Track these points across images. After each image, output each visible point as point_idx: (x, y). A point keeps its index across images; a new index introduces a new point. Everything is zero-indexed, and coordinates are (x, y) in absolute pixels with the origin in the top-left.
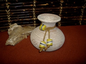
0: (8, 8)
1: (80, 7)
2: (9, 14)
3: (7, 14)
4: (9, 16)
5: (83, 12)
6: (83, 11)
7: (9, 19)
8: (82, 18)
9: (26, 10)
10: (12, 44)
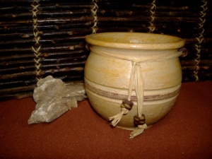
0: (37, 42)
1: (192, 40)
2: (39, 57)
3: (35, 57)
4: (39, 60)
5: (199, 51)
6: (199, 48)
7: (38, 67)
8: (200, 65)
9: (77, 46)
10: (45, 118)
